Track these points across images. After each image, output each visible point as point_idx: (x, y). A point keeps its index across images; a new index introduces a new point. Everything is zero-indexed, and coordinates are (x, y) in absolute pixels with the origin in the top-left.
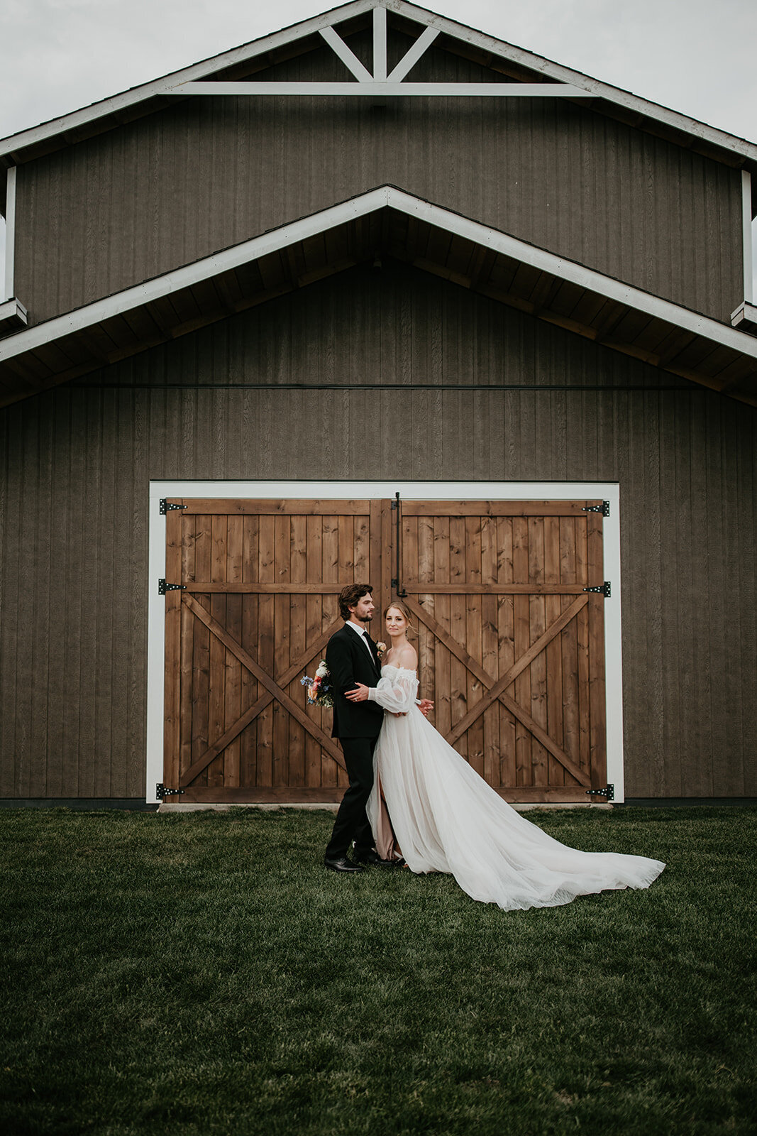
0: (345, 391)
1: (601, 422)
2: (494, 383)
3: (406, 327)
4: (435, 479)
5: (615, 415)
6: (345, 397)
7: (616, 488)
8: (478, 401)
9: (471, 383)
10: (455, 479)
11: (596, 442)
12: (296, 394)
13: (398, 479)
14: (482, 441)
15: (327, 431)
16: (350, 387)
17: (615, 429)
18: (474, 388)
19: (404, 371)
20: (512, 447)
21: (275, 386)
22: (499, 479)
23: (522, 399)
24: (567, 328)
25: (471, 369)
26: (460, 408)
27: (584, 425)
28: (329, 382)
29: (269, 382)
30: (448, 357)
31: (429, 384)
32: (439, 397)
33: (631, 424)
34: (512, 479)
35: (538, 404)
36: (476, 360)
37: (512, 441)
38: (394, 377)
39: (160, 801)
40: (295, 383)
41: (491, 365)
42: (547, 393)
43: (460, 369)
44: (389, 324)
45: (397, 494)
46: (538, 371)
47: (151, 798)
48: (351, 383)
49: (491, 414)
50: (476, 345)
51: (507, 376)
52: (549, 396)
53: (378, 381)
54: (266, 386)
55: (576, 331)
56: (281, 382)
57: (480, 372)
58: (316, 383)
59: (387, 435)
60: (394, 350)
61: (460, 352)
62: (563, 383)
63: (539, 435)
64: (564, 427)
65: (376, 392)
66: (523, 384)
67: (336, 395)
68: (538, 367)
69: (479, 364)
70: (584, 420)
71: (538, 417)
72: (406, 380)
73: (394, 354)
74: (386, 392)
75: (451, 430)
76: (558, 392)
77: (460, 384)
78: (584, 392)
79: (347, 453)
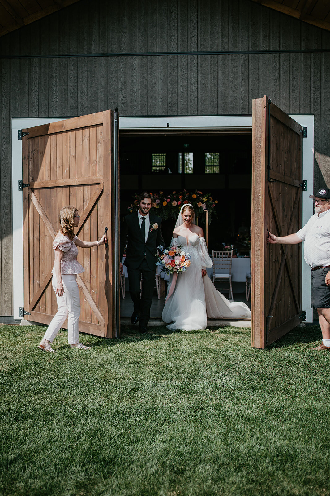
0: (134, 57)
1: (302, 74)
2: (230, 50)
3: (173, 13)
4: (192, 114)
5: (312, 70)
6: (134, 61)
7: (312, 118)
8: (220, 61)
9: (216, 50)
10: (205, 114)
11: (299, 88)
12: (102, 60)
13: (169, 114)
14: (223, 89)
15: (122, 84)
16: (138, 55)
17: (312, 79)
18: (218, 53)
19: (172, 43)
20: (243, 92)
21: (90, 56)
22: (234, 114)
23: (250, 60)
24: (281, 11)
25: (216, 41)
26: (209, 67)
27: (291, 77)
28: (124, 51)
29: (86, 52)
30: (201, 33)
31: (189, 51)
32: (195, 60)
33: (323, 75)
34: (242, 114)
35: (261, 63)
36: (220, 35)
37: (243, 88)
38: (166, 47)
39: (22, 318)
40: (102, 52)
41: (230, 38)
42: (266, 56)
43: (209, 41)
44: (163, 12)
45: (168, 125)
46: (261, 41)
47: (16, 315)
48: (138, 52)
49: (230, 70)
50: (220, 24)
51: (240, 45)
52: (268, 57)
53: (155, 50)
54: (84, 56)
55: (286, 13)
56: (93, 52)
57: (222, 43)
58: (115, 53)
59: (160, 86)
60: (166, 29)
61: (210, 29)
62: (278, 49)
63: (261, 84)
64: (278, 78)
65: (154, 58)
66: (250, 50)
67: (128, 60)
68: (261, 38)
69: (222, 37)
70: (291, 73)
71: (261, 72)
72: (174, 50)
73: (166, 31)
74: (160, 58)
75: (203, 82)
76: (274, 54)
77: (209, 51)
78: (292, 54)
79: (135, 98)
